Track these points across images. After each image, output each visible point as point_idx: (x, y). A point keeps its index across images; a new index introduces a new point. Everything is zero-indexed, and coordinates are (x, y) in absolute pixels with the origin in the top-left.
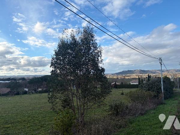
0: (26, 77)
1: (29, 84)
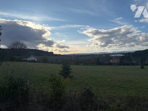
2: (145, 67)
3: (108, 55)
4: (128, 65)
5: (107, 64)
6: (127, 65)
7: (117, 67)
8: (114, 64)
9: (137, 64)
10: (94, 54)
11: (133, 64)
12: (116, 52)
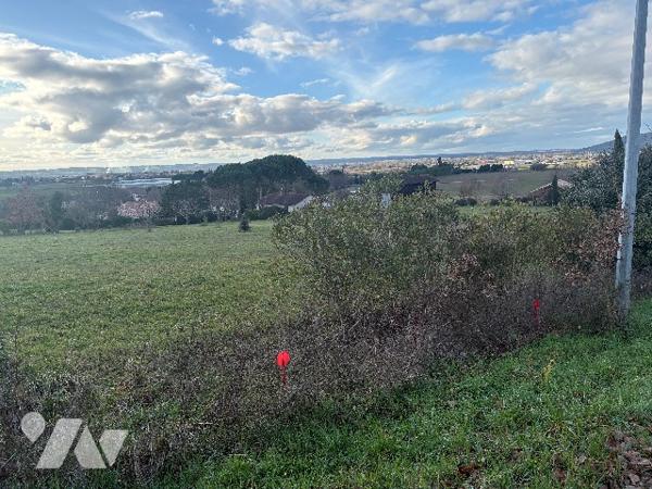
2: (252, 224)
3: (109, 181)
4: (193, 221)
5: (104, 225)
6: (191, 223)
7: (150, 231)
8: (140, 221)
9: (229, 218)
10: (29, 175)
11: (212, 218)
12: (144, 167)
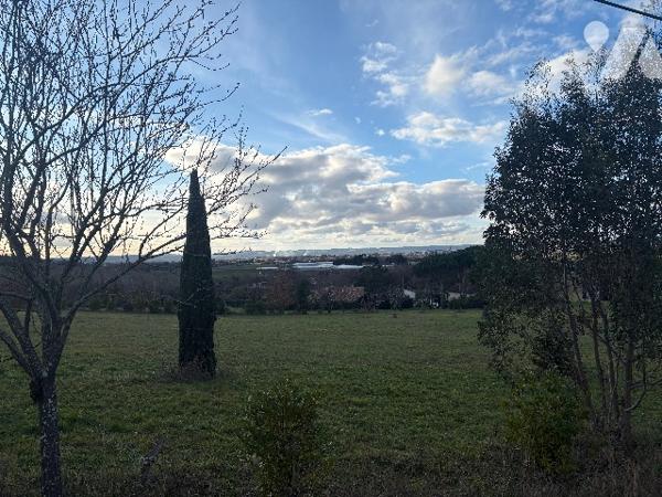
0: (406, 253)
1: (419, 276)
12: (304, 251)
